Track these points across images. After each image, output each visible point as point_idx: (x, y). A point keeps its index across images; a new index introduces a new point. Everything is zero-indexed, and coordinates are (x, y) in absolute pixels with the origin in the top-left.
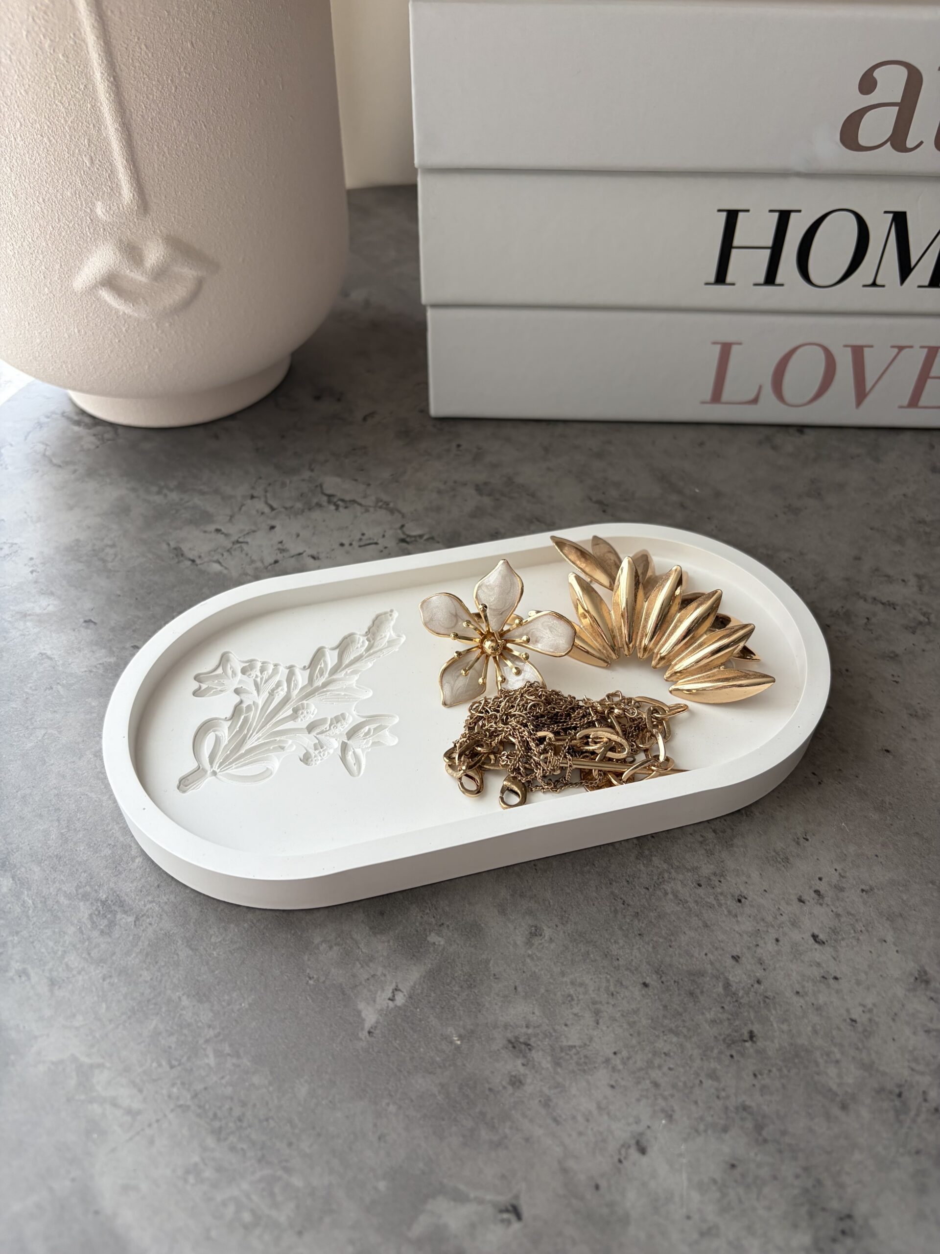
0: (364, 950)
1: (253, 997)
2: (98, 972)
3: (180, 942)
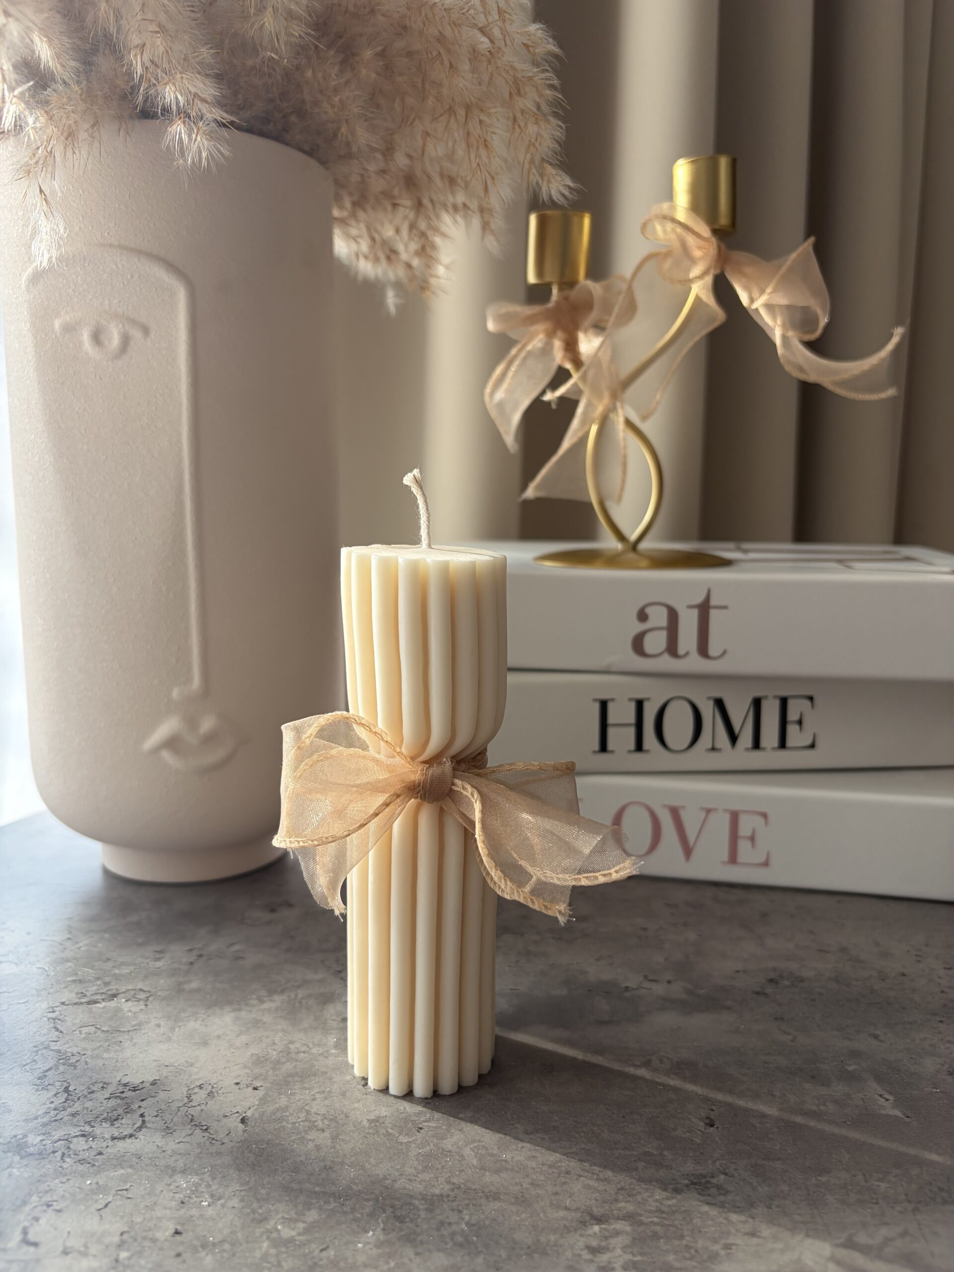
0: (839, 1094)
1: (843, 1150)
2: (760, 1209)
3: (766, 1163)
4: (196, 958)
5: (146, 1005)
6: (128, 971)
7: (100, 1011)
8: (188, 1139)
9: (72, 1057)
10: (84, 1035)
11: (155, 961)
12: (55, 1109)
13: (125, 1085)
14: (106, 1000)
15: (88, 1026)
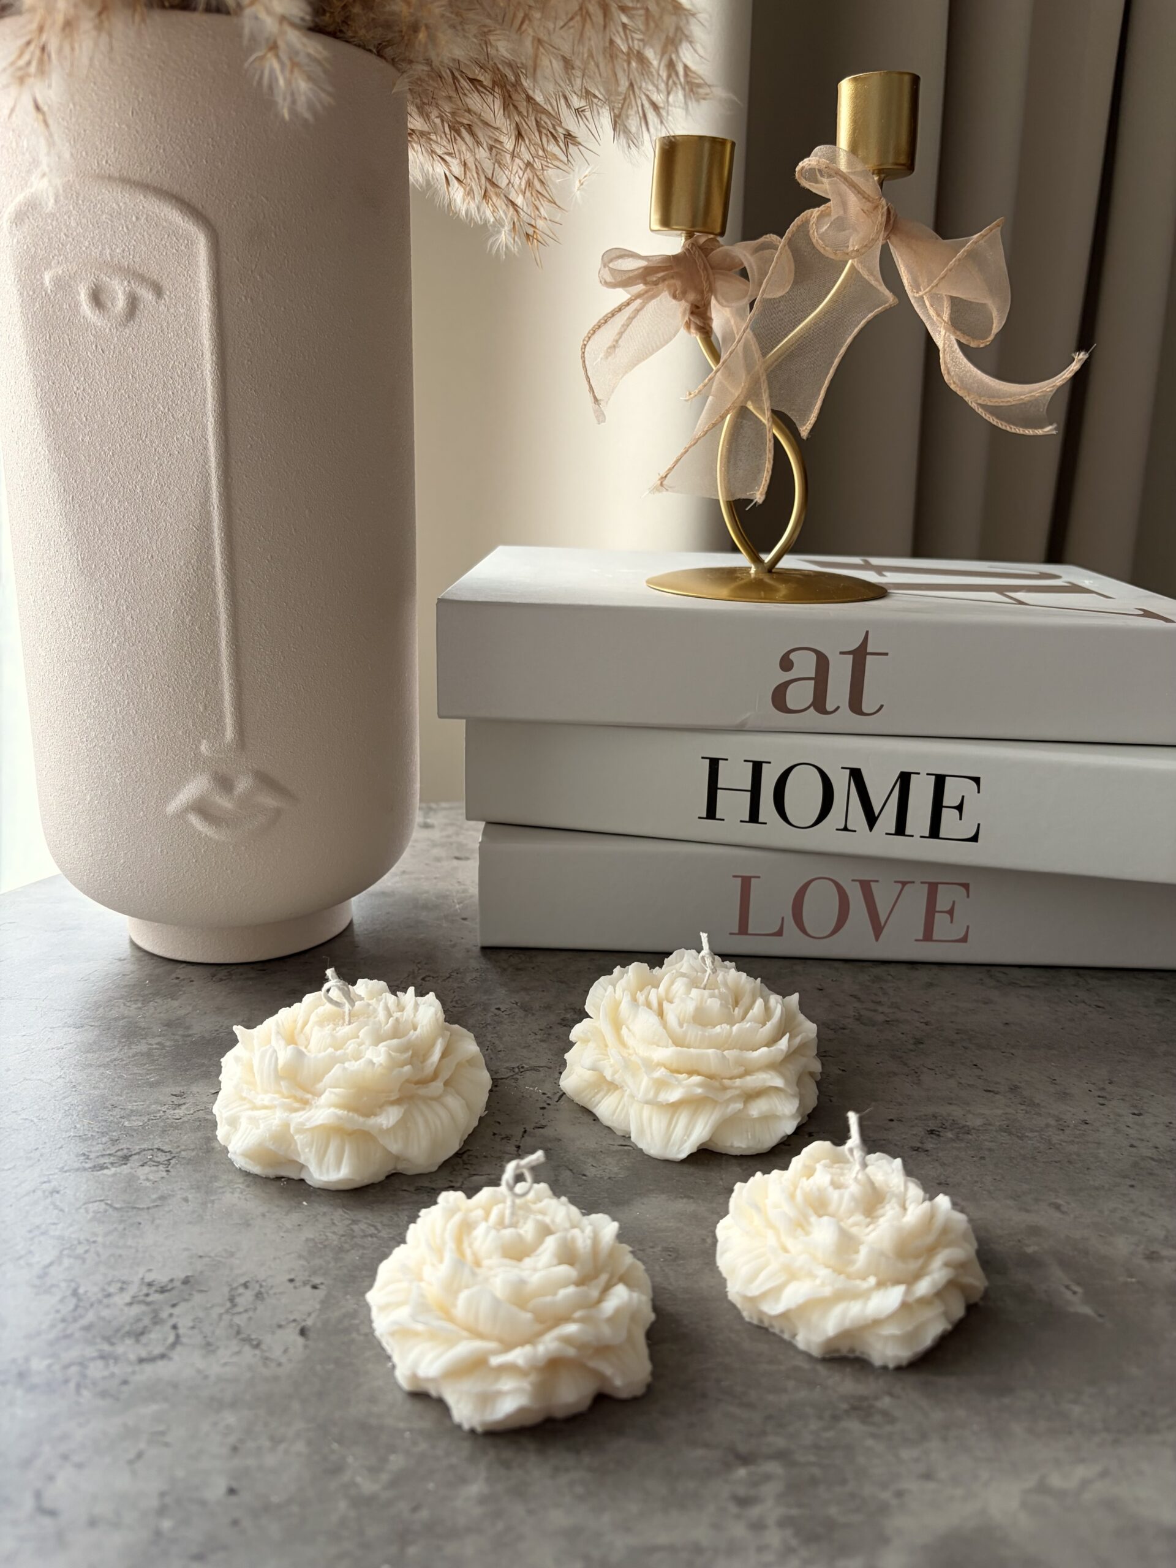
2: (935, 1441)
5: (168, 1171)
6: (141, 1124)
7: (110, 1179)
8: (235, 1359)
9: (78, 1246)
10: (91, 1215)
11: (174, 1110)
12: (64, 1321)
13: (150, 1285)
14: (115, 1165)
15: (96, 1201)
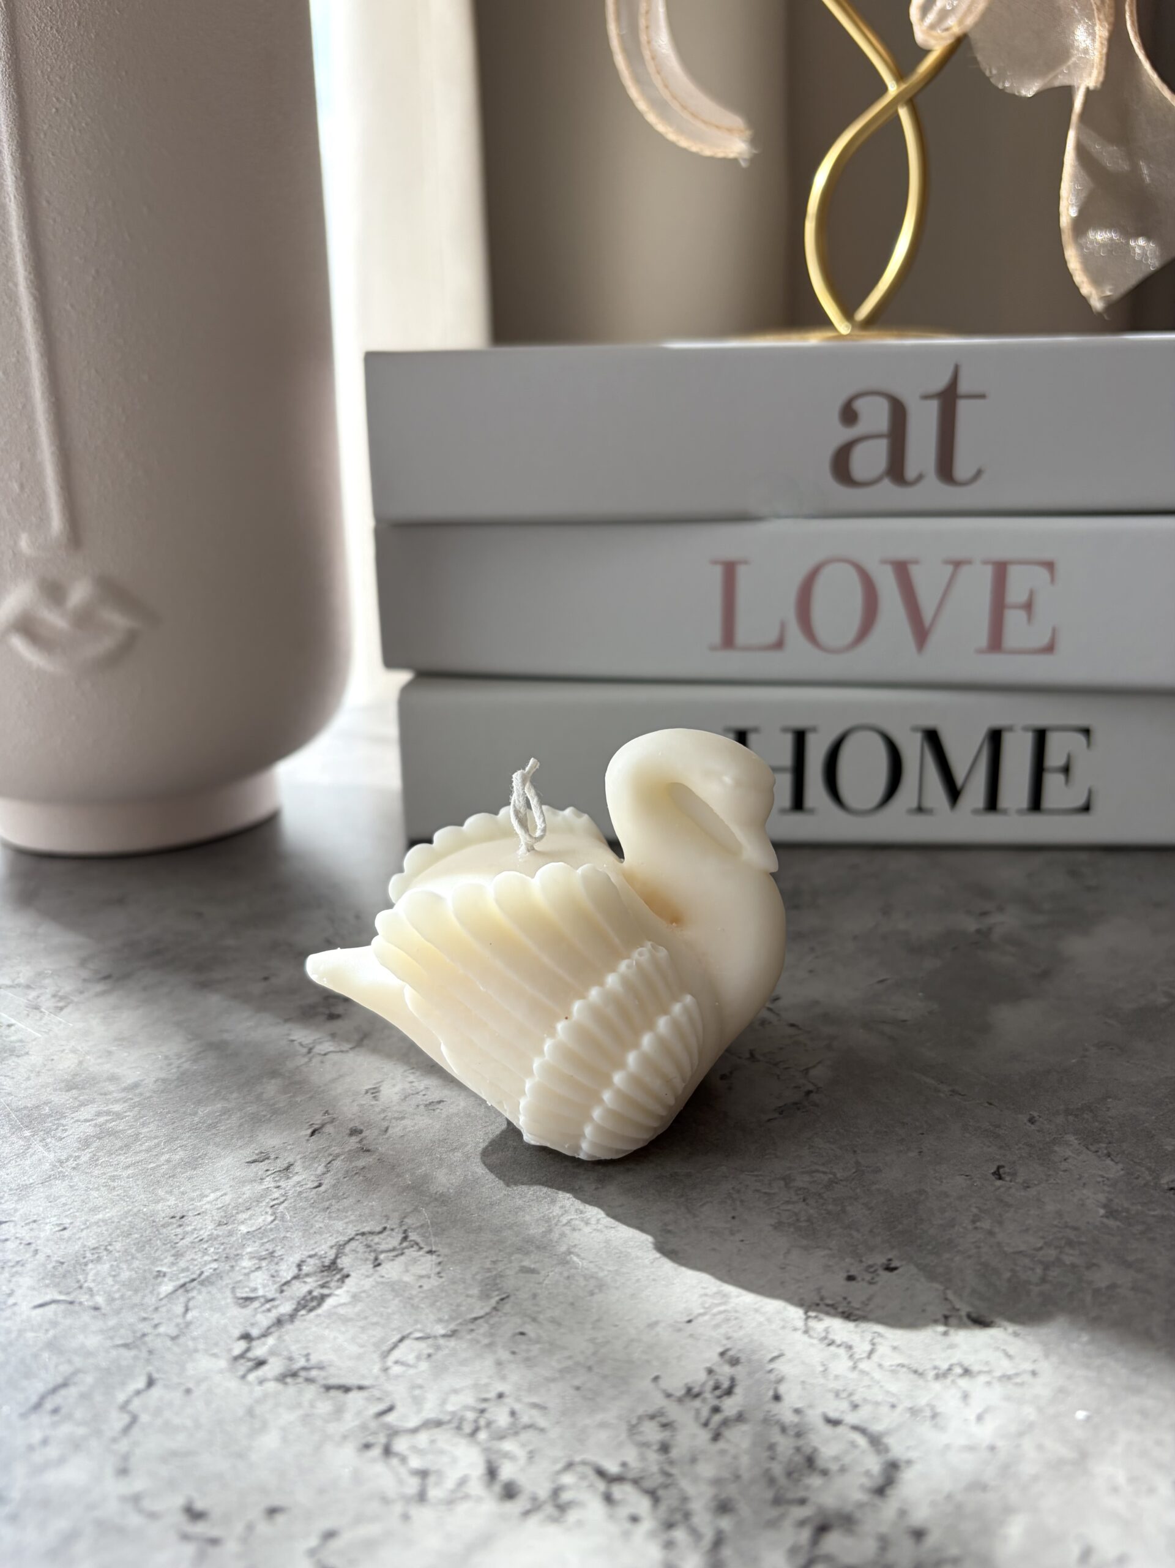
4: (354, 1140)
5: (430, 1252)
6: (270, 1218)
9: (487, 1415)
10: (424, 1366)
12: (670, 1526)
14: (333, 1284)
15: (395, 1346)
